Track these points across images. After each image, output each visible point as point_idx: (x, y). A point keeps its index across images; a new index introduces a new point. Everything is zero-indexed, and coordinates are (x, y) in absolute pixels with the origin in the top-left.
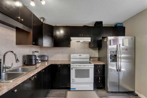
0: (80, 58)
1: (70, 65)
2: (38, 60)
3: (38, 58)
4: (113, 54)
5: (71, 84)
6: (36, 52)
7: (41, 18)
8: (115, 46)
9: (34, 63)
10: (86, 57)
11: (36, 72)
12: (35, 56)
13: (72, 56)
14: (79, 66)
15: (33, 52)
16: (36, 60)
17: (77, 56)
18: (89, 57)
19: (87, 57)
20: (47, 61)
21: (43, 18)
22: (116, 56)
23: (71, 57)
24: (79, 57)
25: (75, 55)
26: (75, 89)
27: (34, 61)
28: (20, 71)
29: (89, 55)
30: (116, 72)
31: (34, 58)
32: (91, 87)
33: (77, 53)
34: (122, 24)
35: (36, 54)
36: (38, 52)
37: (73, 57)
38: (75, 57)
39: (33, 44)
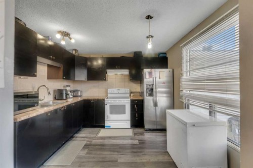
0: (119, 93)
1: (104, 100)
2: (68, 94)
3: (69, 93)
4: (150, 88)
5: (106, 122)
6: (67, 86)
7: (73, 50)
8: (151, 79)
9: (65, 98)
10: (125, 92)
11: (66, 104)
12: (66, 90)
13: (110, 90)
14: (114, 101)
15: (64, 86)
16: (67, 94)
17: (115, 90)
18: (129, 92)
19: (127, 92)
20: (80, 96)
21: (75, 50)
22: (152, 89)
23: (108, 92)
24: (117, 92)
25: (112, 89)
26: (110, 127)
27: (64, 95)
28: (51, 103)
29: (129, 90)
30: (153, 107)
31: (64, 92)
32: (128, 124)
33: (116, 87)
34: (166, 54)
35: (68, 88)
36: (70, 86)
37: (111, 92)
38: (113, 92)
39: (64, 79)
